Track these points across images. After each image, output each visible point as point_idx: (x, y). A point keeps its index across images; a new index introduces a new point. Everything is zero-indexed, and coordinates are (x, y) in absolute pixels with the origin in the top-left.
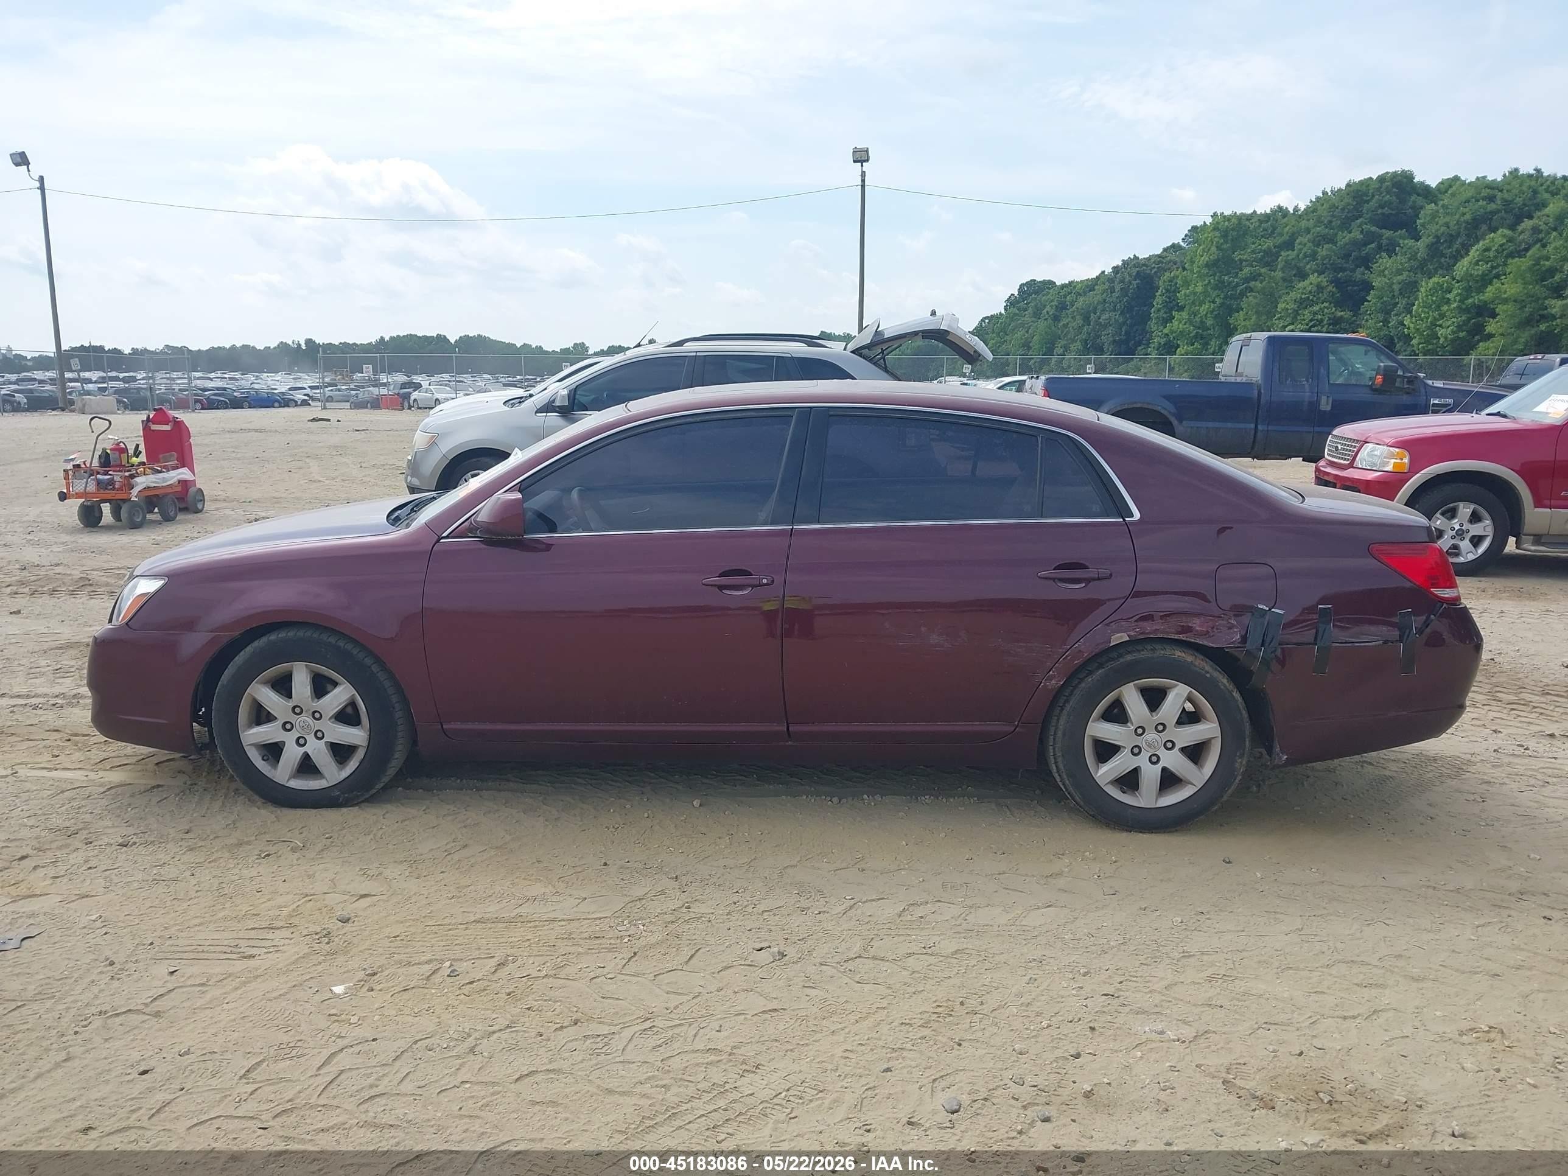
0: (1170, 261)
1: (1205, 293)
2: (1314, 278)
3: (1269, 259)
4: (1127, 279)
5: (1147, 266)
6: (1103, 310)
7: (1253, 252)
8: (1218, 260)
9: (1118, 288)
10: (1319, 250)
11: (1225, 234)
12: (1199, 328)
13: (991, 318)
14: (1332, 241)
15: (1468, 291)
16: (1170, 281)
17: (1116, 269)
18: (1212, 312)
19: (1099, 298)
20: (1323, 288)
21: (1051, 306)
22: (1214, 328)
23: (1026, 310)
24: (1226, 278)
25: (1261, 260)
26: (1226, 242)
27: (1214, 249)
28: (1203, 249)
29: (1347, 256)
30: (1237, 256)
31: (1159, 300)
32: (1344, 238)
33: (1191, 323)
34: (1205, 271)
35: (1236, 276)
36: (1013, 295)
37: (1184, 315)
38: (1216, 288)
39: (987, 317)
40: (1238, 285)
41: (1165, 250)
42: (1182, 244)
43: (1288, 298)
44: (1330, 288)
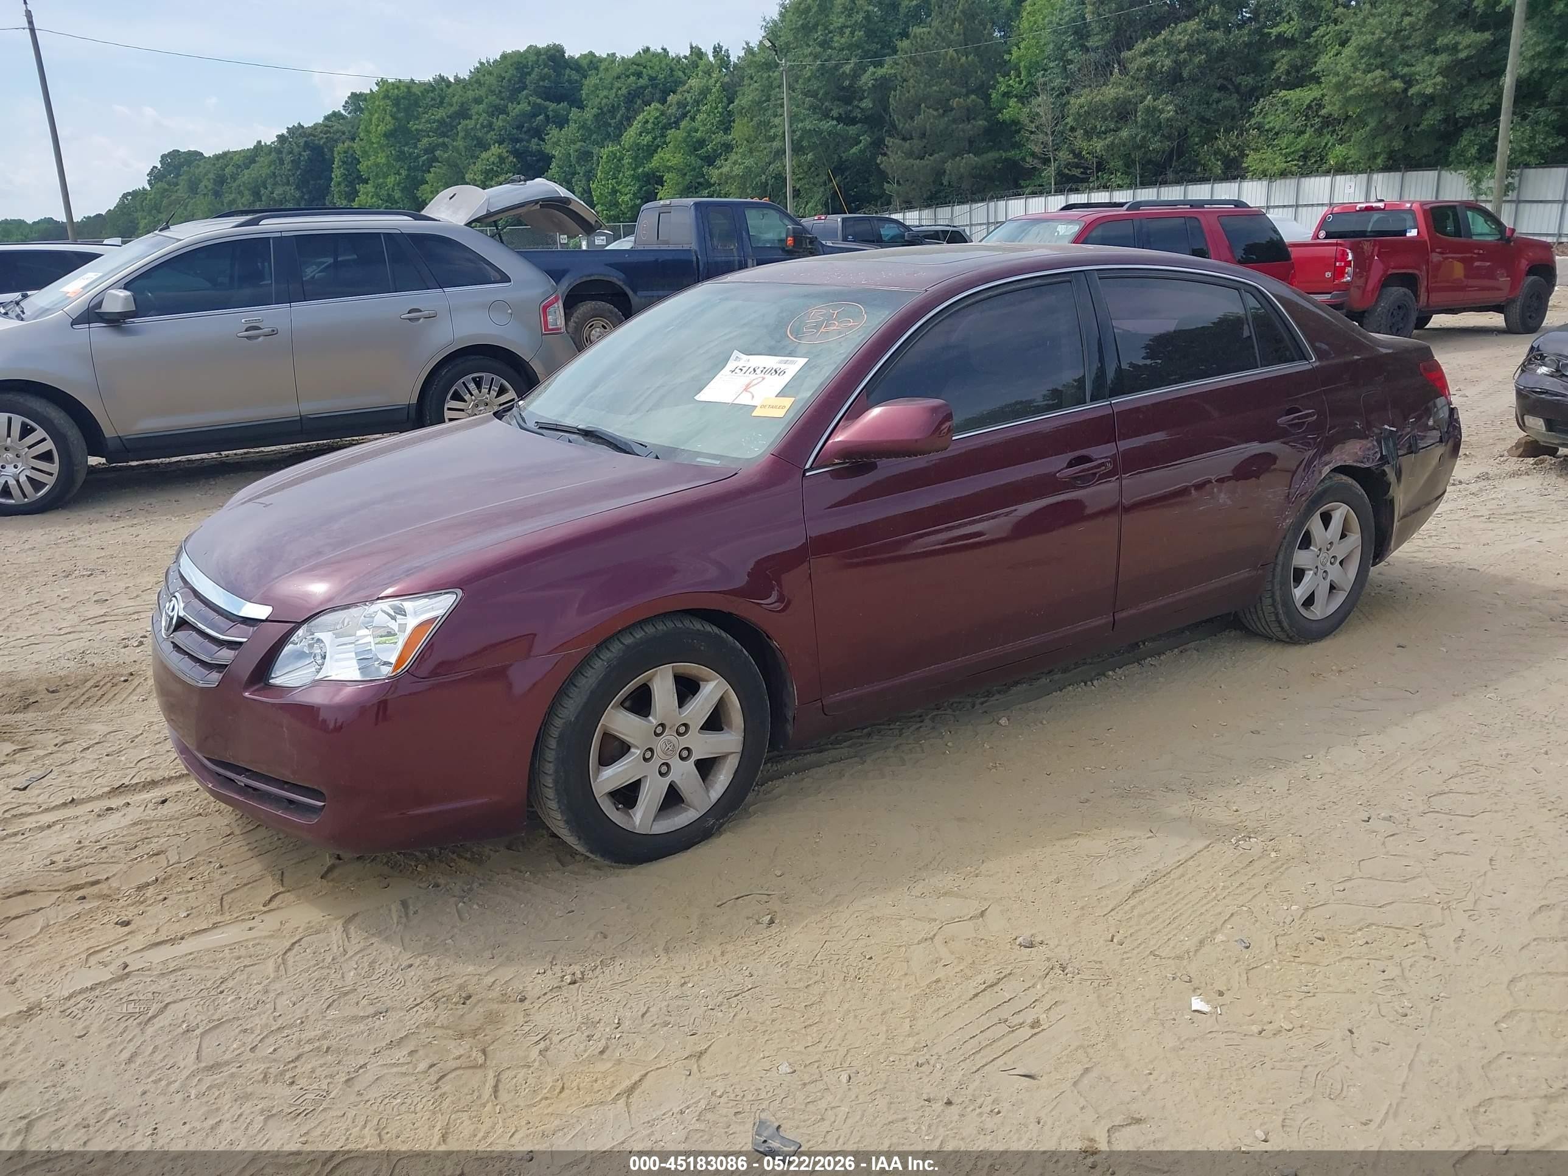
0: (337, 131)
1: (388, 165)
2: (495, 149)
3: (446, 128)
4: (296, 150)
5: (314, 136)
6: (275, 184)
7: (428, 121)
8: (395, 130)
9: (288, 159)
10: (495, 120)
11: (396, 102)
12: (387, 201)
13: (135, 194)
14: (504, 111)
15: (637, 162)
16: (345, 152)
17: (281, 138)
18: (399, 184)
19: (265, 172)
20: (504, 159)
21: (209, 180)
22: (403, 201)
23: (177, 184)
24: (406, 149)
25: (437, 129)
26: (398, 110)
27: (388, 118)
28: (378, 118)
29: (520, 127)
30: (413, 126)
31: (337, 173)
32: (516, 109)
33: (378, 196)
34: (384, 141)
35: (416, 147)
36: (154, 167)
37: (370, 187)
38: (398, 159)
39: (129, 194)
40: (418, 156)
41: (327, 118)
42: (343, 112)
43: (475, 169)
44: (511, 158)
